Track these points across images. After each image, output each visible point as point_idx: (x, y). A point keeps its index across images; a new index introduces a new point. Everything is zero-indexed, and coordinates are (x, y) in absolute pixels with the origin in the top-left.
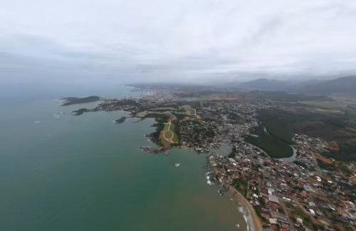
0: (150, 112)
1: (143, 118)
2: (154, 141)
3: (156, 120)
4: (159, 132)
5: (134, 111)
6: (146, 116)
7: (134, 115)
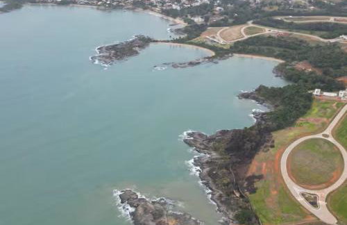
0: (267, 31)
1: (221, 53)
2: (212, 175)
3: (279, 71)
4: (269, 130)
5: (198, 20)
6: (241, 48)
7: (191, 34)
